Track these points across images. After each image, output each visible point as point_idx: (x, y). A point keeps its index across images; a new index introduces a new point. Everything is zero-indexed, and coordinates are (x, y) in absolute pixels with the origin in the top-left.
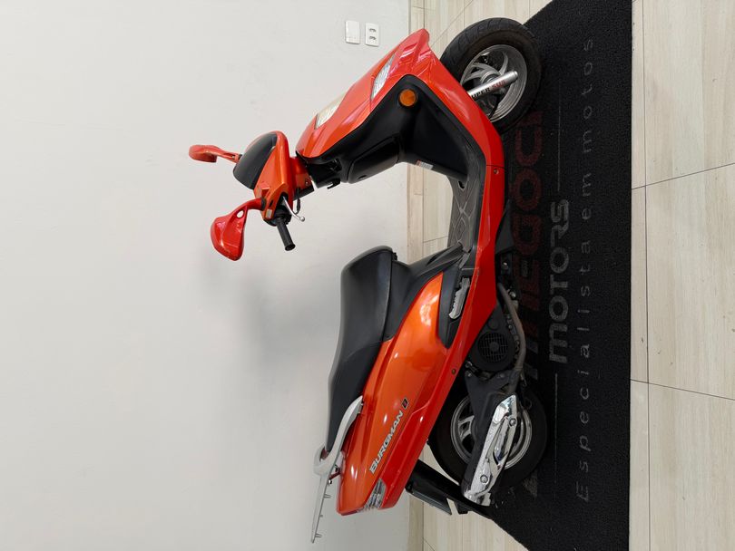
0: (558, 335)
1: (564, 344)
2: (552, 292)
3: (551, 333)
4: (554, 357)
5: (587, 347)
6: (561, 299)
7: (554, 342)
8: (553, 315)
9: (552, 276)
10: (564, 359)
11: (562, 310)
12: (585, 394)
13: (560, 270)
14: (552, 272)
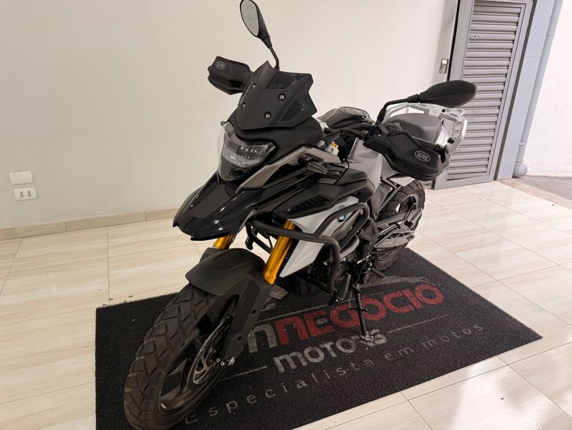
0: (295, 359)
1: (293, 366)
2: (322, 346)
3: (293, 354)
4: (277, 360)
5: (305, 385)
6: (322, 355)
7: (288, 358)
8: (307, 351)
9: (331, 343)
10: (282, 369)
11: (316, 357)
12: (269, 393)
13: (342, 349)
14: (335, 343)
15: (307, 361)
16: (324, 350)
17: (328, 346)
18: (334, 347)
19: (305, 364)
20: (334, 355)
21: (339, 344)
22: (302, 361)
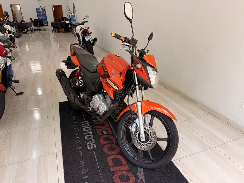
3: (89, 125)
5: (74, 126)
9: (92, 134)
10: (82, 122)
11: (85, 129)
15: (84, 127)
16: (89, 131)
17: (91, 132)
18: (90, 134)
19: (83, 127)
20: (85, 134)
21: (90, 135)
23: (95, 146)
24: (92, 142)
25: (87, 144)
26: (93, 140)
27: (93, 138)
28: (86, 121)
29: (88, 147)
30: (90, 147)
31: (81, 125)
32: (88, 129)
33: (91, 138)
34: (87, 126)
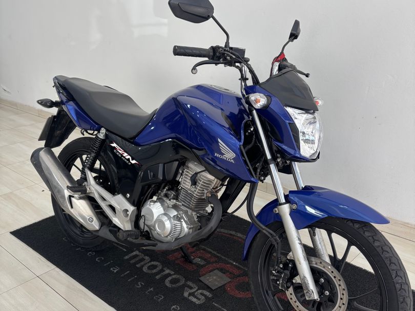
0: (143, 260)
1: (133, 261)
2: (165, 269)
3: (147, 258)
5: (115, 271)
6: (154, 271)
7: (141, 256)
9: (173, 273)
10: (126, 257)
11: (149, 269)
13: (170, 278)
14: (174, 274)
15: (143, 266)
16: (162, 271)
17: (167, 271)
18: (169, 275)
19: (138, 266)
20: (157, 277)
21: (174, 276)
22: (142, 263)
23: (207, 294)
24: (191, 288)
25: (186, 294)
26: (189, 283)
27: (186, 281)
28: (134, 253)
29: (194, 300)
30: (199, 299)
31: (129, 263)
32: (155, 267)
33: (182, 282)
34: (146, 261)
